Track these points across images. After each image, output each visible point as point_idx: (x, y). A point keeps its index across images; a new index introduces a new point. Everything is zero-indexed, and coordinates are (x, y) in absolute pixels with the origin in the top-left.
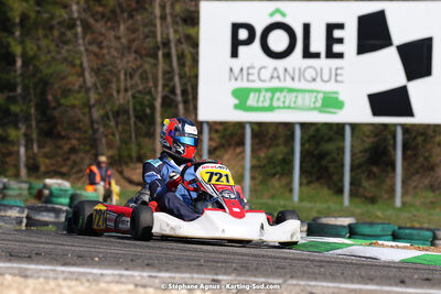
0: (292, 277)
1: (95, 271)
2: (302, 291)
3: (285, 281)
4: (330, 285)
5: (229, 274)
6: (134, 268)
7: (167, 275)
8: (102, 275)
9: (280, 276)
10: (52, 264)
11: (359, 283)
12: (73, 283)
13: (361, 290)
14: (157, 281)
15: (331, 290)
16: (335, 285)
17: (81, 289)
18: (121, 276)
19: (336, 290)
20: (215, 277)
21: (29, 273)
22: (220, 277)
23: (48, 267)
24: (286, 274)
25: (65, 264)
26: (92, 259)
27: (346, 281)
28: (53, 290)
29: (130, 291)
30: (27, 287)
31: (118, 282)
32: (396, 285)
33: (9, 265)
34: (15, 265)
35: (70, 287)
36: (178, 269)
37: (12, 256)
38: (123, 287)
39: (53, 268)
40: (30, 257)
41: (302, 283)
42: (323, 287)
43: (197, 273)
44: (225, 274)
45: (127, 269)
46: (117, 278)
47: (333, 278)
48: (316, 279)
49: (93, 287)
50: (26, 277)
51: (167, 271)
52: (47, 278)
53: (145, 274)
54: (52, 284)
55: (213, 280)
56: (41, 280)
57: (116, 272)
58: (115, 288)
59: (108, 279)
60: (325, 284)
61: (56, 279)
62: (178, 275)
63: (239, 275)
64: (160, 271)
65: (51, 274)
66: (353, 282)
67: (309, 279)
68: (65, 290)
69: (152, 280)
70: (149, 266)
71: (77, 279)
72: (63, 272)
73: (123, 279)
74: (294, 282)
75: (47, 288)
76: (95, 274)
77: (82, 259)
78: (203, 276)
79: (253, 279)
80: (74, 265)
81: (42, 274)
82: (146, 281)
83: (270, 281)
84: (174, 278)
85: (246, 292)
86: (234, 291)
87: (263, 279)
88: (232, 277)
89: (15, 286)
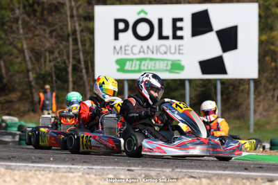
0: (177, 167)
1: (53, 166)
2: (186, 175)
3: (173, 170)
4: (202, 171)
5: (138, 166)
6: (77, 164)
7: (99, 167)
8: (58, 168)
9: (169, 167)
10: (25, 163)
11: (219, 170)
12: (42, 173)
13: (222, 174)
14: (94, 171)
15: (203, 175)
16: (205, 171)
17: (50, 175)
18: (71, 168)
19: (206, 175)
20: (129, 168)
21: (12, 167)
22: (132, 168)
24: (172, 166)
25: (32, 163)
26: (49, 159)
27: (211, 170)
28: (31, 176)
29: (80, 176)
30: (15, 175)
31: (70, 172)
32: (243, 171)
34: (2, 163)
35: (42, 175)
36: (104, 164)
38: (75, 174)
40: (10, 158)
41: (184, 170)
43: (117, 166)
44: (135, 166)
45: (73, 164)
46: (69, 169)
47: (202, 168)
48: (192, 168)
49: (56, 174)
50: (11, 169)
51: (98, 165)
52: (25, 170)
53: (85, 167)
54: (31, 173)
55: (128, 170)
56: (23, 171)
57: (67, 166)
58: (71, 175)
59: (64, 170)
60: (198, 171)
61: (31, 171)
62: (106, 167)
63: (143, 167)
64: (93, 165)
65: (27, 168)
66: (215, 170)
67: (187, 168)
68: (40, 176)
69: (90, 170)
70: (85, 162)
71: (43, 171)
72: (34, 167)
73: (73, 170)
74: (179, 170)
75: (28, 175)
76: (54, 168)
77: (40, 160)
78: (121, 168)
79: (152, 169)
80: (39, 162)
82: (87, 170)
83: (164, 170)
84: (104, 169)
85: (151, 176)
86: (143, 176)
87: (159, 169)
88: (140, 168)
89: (8, 174)
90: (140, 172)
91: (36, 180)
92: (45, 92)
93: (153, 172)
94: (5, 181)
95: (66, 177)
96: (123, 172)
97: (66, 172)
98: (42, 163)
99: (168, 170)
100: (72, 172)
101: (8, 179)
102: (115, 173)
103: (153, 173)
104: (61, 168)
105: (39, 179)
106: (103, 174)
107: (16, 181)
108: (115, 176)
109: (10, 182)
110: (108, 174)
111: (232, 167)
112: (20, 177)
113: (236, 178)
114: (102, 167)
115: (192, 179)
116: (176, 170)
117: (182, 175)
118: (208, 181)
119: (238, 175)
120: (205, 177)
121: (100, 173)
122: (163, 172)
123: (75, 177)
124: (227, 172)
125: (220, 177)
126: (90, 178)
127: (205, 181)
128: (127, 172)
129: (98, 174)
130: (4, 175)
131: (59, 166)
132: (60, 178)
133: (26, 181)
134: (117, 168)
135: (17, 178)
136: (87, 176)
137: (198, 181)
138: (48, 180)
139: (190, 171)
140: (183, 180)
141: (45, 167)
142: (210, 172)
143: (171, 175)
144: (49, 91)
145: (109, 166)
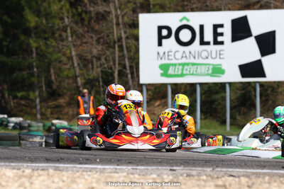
0: (217, 167)
1: (99, 167)
2: (225, 174)
3: (213, 169)
4: (241, 170)
5: (180, 166)
6: (122, 165)
7: (143, 168)
8: (104, 169)
9: (209, 167)
10: (72, 164)
12: (89, 173)
13: (260, 173)
14: (138, 171)
15: (242, 173)
16: (243, 170)
17: (96, 176)
18: (116, 169)
19: (245, 173)
20: (172, 168)
21: (61, 168)
22: (175, 168)
23: (71, 165)
24: (213, 166)
25: (80, 164)
26: (95, 160)
27: (250, 169)
28: (79, 177)
29: (125, 177)
30: (63, 175)
31: (115, 172)
32: (280, 170)
33: (48, 165)
34: (51, 165)
35: (89, 175)
36: (147, 164)
37: (47, 160)
38: (120, 174)
39: (74, 165)
40: (58, 160)
41: (224, 170)
42: (237, 172)
43: (161, 166)
44: (177, 166)
45: (118, 165)
46: (114, 170)
47: (241, 167)
48: (232, 167)
49: (102, 175)
50: (60, 170)
51: (142, 165)
52: (73, 171)
53: (130, 168)
54: (78, 174)
55: (171, 170)
56: (70, 172)
57: (112, 167)
58: (116, 175)
59: (110, 171)
60: (238, 170)
61: (78, 172)
62: (149, 168)
63: (185, 166)
64: (138, 165)
65: (74, 169)
66: (254, 169)
67: (226, 167)
68: (86, 177)
69: (135, 171)
70: (130, 163)
71: (90, 171)
72: (81, 168)
73: (118, 171)
74: (219, 169)
75: (75, 176)
76: (100, 169)
77: (87, 161)
78: (164, 168)
79: (194, 168)
80: (86, 164)
81: (69, 169)
82: (131, 171)
83: (205, 169)
84: (147, 169)
85: (193, 176)
86: (185, 175)
87: (200, 169)
88: (182, 168)
89: (56, 175)
90: (182, 172)
91: (83, 181)
92: (83, 96)
93: (195, 171)
94: (53, 182)
95: (111, 177)
96: (165, 172)
97: (111, 172)
98: (89, 164)
99: (209, 170)
100: (118, 173)
101: (56, 180)
102: (158, 172)
103: (194, 173)
104: (107, 169)
105: (86, 180)
106: (146, 174)
107: (64, 181)
108: (158, 175)
109: (58, 182)
110: (151, 174)
111: (269, 166)
112: (68, 177)
113: (273, 176)
114: (146, 168)
115: (231, 178)
116: (217, 169)
117: (222, 174)
118: (247, 179)
119: (276, 173)
120: (244, 176)
121: (144, 173)
122: (204, 171)
123: (120, 177)
124: (265, 171)
125: (258, 175)
126: (135, 177)
127: (244, 180)
128: (170, 172)
129: (141, 173)
130: (53, 176)
131: (105, 167)
132: (106, 179)
133: (73, 181)
134: (160, 168)
135: (65, 178)
136: (132, 176)
137: (237, 179)
138: (94, 180)
139: (230, 170)
140: (223, 179)
141: (92, 168)
142: (249, 170)
143: (211, 174)
144: (86, 95)
145: (153, 166)
